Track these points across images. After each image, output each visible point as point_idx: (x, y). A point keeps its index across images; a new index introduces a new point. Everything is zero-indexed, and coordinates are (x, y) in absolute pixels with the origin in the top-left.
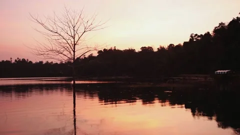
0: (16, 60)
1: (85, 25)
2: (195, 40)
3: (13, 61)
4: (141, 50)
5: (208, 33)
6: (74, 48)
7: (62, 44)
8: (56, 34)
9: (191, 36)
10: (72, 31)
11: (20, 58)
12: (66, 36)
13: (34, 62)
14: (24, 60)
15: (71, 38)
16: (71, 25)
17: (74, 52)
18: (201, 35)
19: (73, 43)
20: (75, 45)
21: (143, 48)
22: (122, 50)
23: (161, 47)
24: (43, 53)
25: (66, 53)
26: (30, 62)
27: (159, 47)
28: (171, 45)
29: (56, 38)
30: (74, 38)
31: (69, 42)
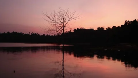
0: (32, 34)
1: (69, 17)
2: (128, 24)
3: (30, 34)
4: (97, 29)
5: (136, 20)
6: (64, 29)
7: (58, 27)
8: (55, 22)
9: (126, 22)
10: (63, 20)
11: (34, 33)
12: (60, 23)
13: (40, 35)
14: (35, 34)
15: (62, 24)
16: (62, 17)
17: (63, 30)
18: (131, 21)
19: (63, 26)
20: (64, 27)
21: (98, 28)
22: (87, 29)
23: (108, 28)
24: (48, 31)
25: (60, 31)
26: (39, 35)
27: (107, 28)
28: (114, 26)
29: (55, 24)
30: (63, 24)
31: (61, 26)
